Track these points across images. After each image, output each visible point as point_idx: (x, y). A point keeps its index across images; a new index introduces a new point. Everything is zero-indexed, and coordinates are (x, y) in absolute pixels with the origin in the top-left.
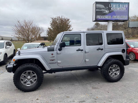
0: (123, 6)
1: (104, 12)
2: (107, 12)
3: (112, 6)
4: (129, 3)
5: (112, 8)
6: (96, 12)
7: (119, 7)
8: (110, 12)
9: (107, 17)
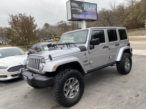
0: (93, 7)
1: (79, 11)
2: (81, 11)
3: (84, 5)
4: (96, 4)
5: (84, 8)
6: (72, 10)
7: (90, 7)
8: (83, 12)
9: (81, 17)
